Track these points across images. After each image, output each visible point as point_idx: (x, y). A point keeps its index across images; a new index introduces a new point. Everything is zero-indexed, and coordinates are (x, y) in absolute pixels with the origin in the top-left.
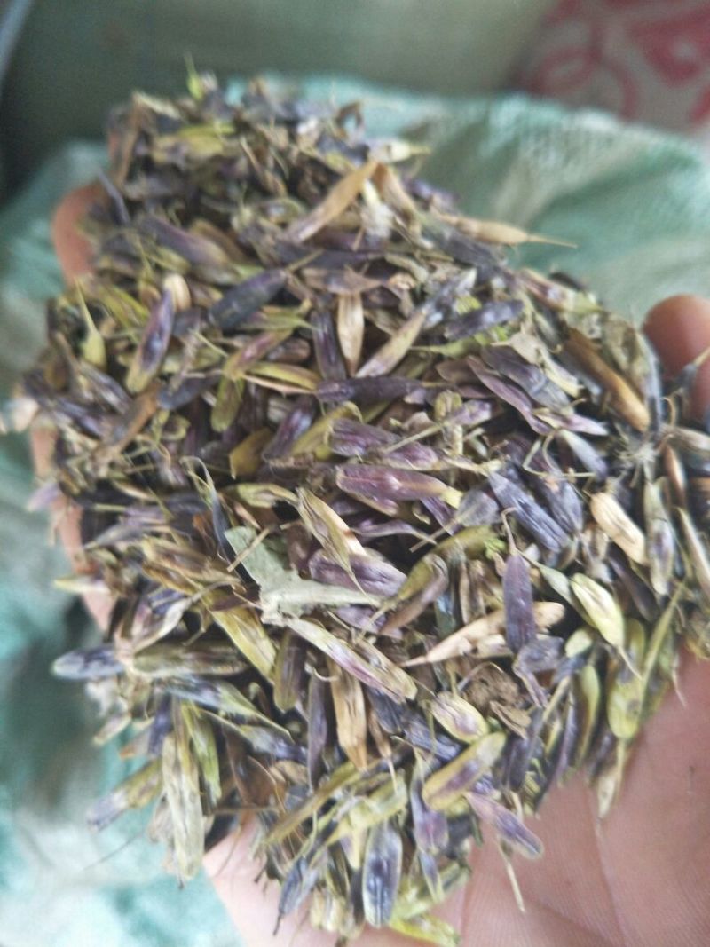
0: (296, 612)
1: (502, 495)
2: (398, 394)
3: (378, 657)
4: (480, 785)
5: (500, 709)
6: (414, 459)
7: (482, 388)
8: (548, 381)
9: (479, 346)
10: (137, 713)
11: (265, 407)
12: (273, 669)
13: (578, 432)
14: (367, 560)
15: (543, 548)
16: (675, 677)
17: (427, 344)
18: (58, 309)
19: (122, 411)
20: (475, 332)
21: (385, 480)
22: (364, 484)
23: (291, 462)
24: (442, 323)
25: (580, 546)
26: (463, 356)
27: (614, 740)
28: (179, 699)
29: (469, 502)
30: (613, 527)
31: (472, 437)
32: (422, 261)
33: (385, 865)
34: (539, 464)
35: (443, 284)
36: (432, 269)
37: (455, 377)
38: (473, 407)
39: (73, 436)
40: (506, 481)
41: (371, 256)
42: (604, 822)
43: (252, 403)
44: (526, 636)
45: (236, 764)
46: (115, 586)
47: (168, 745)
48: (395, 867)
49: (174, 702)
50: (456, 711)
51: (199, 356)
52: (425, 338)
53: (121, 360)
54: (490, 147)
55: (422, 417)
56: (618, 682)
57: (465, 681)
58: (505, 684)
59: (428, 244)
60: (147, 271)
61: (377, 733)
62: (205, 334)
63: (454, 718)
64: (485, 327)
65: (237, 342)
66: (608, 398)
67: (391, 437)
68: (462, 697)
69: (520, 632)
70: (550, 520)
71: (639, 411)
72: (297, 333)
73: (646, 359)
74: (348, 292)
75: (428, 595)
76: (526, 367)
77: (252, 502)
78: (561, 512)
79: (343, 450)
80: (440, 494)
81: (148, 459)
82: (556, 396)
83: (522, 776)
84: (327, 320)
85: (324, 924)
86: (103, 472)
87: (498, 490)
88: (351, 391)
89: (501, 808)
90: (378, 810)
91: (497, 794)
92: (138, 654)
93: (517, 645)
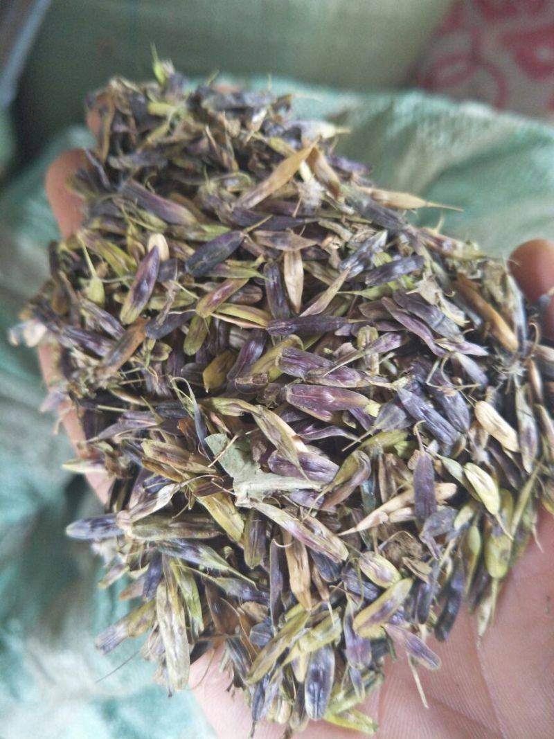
0: (260, 497)
1: (409, 405)
2: (329, 329)
3: (320, 527)
4: (395, 618)
5: (410, 563)
6: (343, 379)
7: (394, 323)
8: (444, 317)
9: (390, 289)
10: (134, 566)
11: (227, 335)
12: (243, 536)
13: (467, 354)
14: (310, 456)
15: (441, 442)
16: (534, 530)
17: (350, 289)
18: (59, 252)
19: (118, 338)
20: (388, 281)
21: (322, 396)
22: (307, 399)
23: (250, 381)
24: (363, 272)
25: (468, 440)
26: (379, 298)
27: (490, 579)
28: (167, 556)
29: (384, 412)
30: (492, 425)
31: (385, 360)
32: (347, 225)
33: (321, 673)
34: (437, 380)
35: (363, 243)
36: (355, 231)
37: (373, 315)
38: (386, 339)
39: (78, 355)
40: (411, 394)
41: (307, 221)
42: (482, 639)
43: (216, 334)
44: (429, 510)
45: (213, 604)
46: (115, 469)
47: (161, 591)
48: (329, 676)
49: (163, 558)
50: (378, 566)
51: (177, 298)
52: (349, 285)
53: (116, 298)
54: (395, 129)
55: (348, 346)
56: (493, 536)
57: (385, 543)
58: (413, 544)
59: (350, 210)
60: (132, 230)
61: (318, 582)
62: (181, 281)
63: (376, 571)
64: (396, 276)
65: (206, 287)
66: (488, 327)
67: (326, 363)
68: (382, 555)
69: (425, 507)
70: (445, 421)
71: (510, 338)
72: (252, 282)
73: (515, 296)
74: (291, 250)
75: (356, 481)
76: (428, 307)
77: (224, 412)
78: (454, 417)
79: (290, 371)
80: (364, 407)
81: (138, 375)
82: (451, 327)
83: (426, 611)
84: (276, 271)
85: (276, 718)
86: (103, 384)
87: (405, 402)
88: (294, 327)
89: (410, 634)
90: (320, 638)
91: (408, 625)
92: (136, 524)
93: (422, 517)
